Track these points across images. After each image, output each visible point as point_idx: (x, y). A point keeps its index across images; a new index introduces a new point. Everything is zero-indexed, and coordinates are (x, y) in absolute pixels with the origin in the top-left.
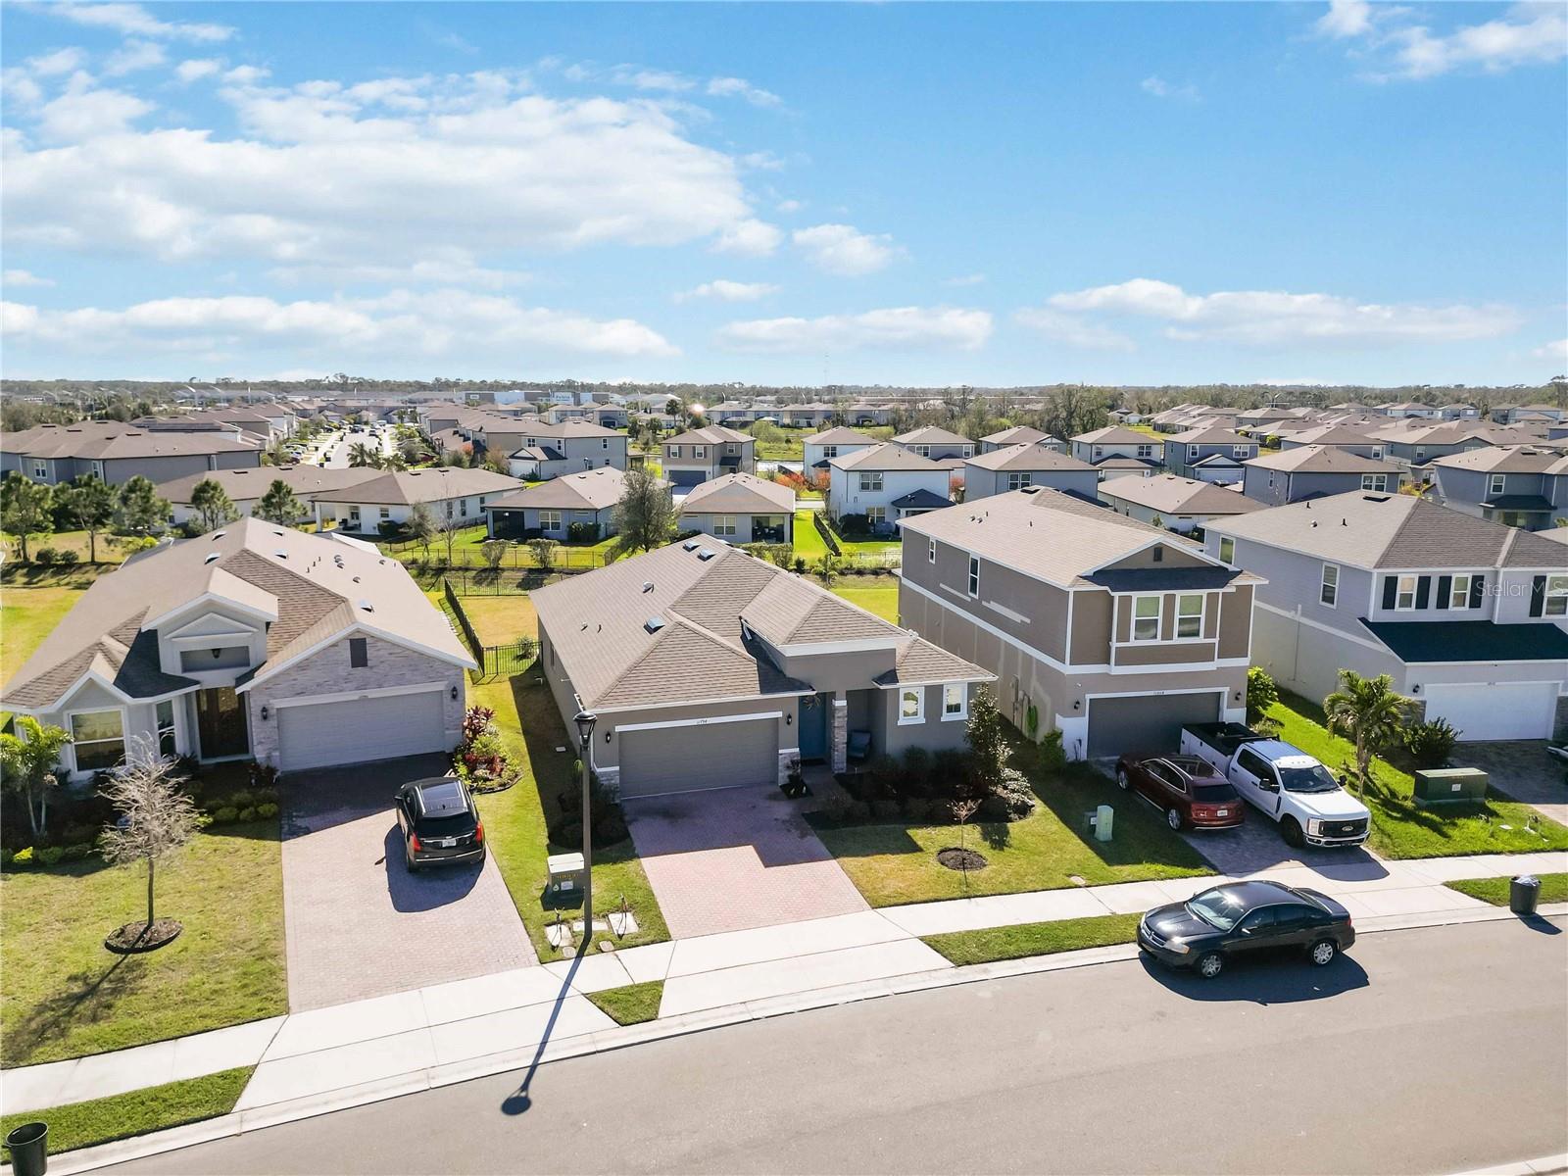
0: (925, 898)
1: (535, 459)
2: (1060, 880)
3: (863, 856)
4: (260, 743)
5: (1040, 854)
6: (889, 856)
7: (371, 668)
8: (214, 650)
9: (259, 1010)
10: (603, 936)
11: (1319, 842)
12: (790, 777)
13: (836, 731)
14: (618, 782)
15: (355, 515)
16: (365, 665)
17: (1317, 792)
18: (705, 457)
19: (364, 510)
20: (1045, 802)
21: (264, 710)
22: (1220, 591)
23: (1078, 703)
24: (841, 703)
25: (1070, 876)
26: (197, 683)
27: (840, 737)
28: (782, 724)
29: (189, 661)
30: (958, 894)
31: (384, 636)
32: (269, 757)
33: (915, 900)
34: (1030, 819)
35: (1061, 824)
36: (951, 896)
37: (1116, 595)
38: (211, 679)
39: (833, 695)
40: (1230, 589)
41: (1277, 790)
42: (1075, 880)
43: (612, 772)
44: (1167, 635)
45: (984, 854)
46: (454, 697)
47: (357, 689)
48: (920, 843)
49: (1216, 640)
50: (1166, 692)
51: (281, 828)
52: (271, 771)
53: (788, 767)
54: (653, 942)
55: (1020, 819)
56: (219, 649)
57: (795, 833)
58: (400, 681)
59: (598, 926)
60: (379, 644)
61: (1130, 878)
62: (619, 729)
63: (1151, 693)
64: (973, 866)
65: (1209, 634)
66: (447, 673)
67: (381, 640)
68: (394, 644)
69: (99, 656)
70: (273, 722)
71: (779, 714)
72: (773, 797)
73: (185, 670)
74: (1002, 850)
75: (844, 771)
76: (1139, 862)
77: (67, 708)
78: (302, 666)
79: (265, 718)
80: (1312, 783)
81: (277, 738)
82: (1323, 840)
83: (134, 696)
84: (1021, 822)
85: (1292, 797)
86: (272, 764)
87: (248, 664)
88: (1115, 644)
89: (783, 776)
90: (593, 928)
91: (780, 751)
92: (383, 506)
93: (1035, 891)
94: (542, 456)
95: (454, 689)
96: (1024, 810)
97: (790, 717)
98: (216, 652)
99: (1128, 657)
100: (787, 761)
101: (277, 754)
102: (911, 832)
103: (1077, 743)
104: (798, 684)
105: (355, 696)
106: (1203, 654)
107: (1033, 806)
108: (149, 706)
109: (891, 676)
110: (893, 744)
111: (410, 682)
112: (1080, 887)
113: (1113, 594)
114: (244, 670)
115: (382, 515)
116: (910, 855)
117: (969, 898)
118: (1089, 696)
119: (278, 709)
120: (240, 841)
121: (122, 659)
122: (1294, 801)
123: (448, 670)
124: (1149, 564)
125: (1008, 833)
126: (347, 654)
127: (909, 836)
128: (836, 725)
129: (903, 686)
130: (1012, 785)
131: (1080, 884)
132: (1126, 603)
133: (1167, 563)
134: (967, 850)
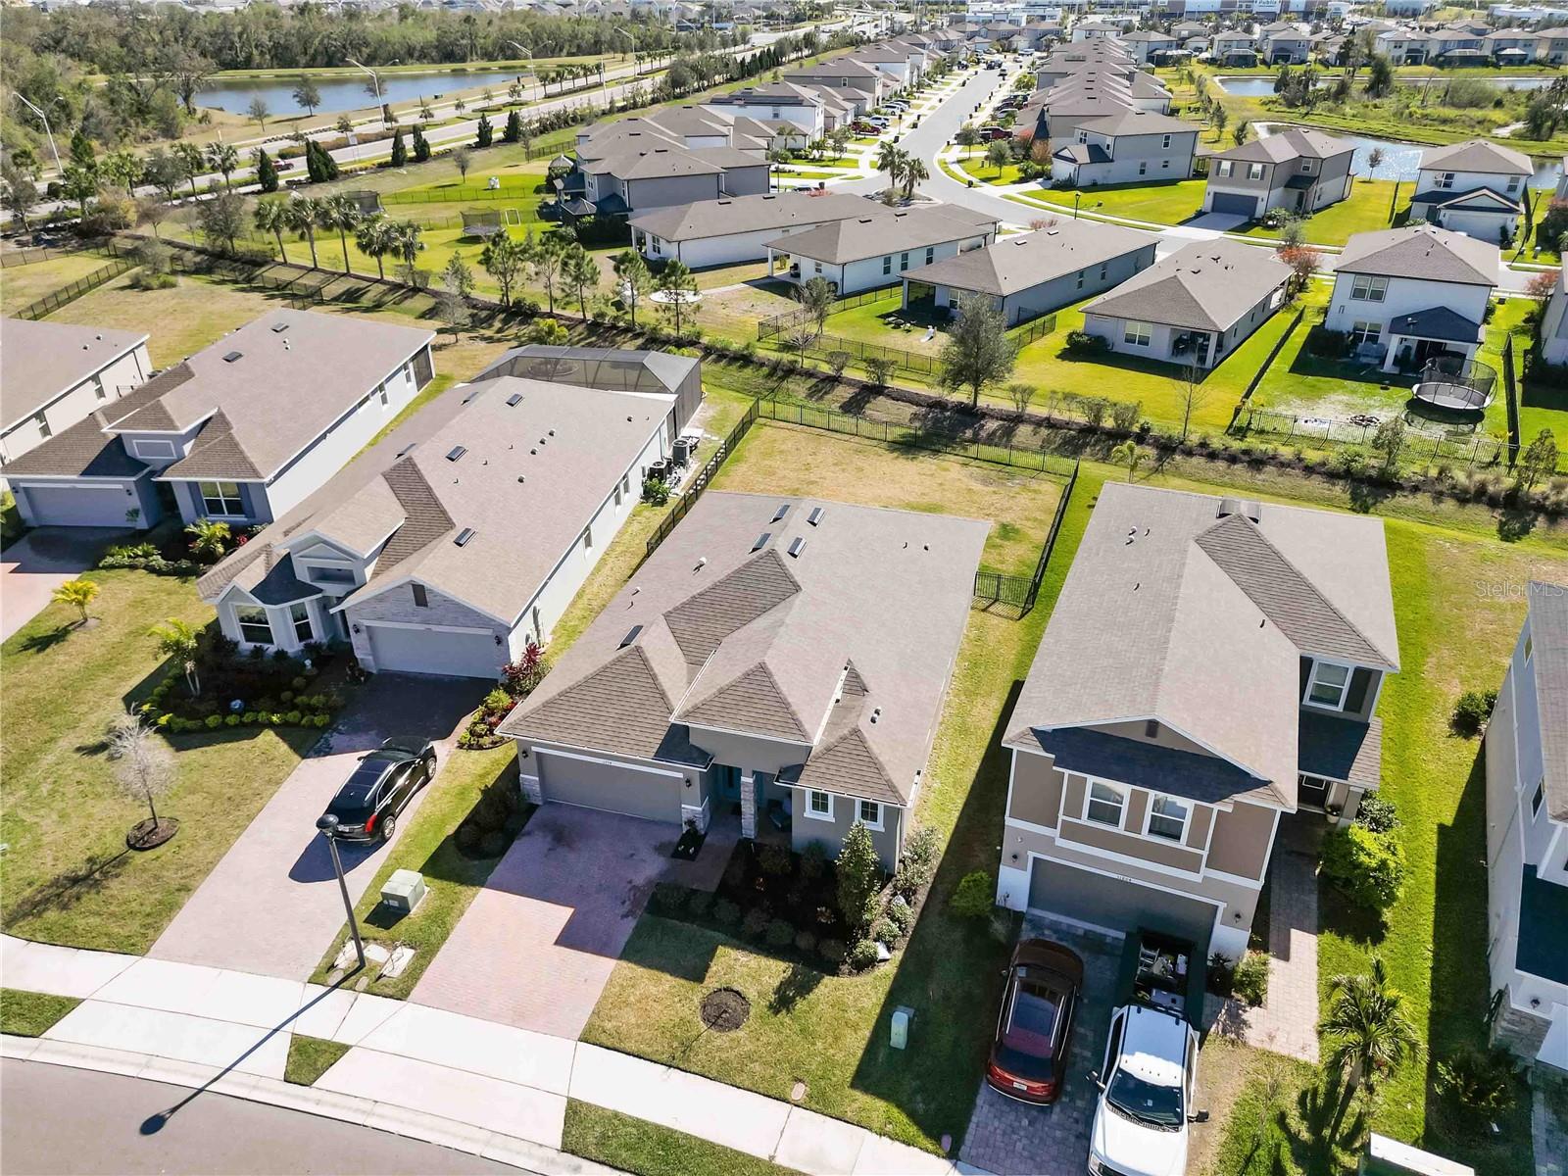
0: (630, 1048)
1: (1074, 161)
2: (782, 1082)
3: (644, 966)
5: (807, 1034)
7: (432, 609)
9: (134, 943)
10: (370, 971)
13: (743, 803)
14: (531, 792)
16: (426, 606)
18: (1262, 178)
19: (803, 260)
21: (357, 626)
22: (1216, 807)
23: (1016, 856)
24: (747, 780)
25: (800, 1080)
26: (319, 591)
27: (748, 808)
28: (683, 784)
29: (318, 573)
30: (665, 1057)
32: (363, 660)
34: (861, 979)
37: (1067, 772)
38: (331, 590)
39: (738, 771)
40: (1226, 806)
41: (1097, 1094)
42: (799, 1092)
43: (533, 781)
44: (1134, 825)
45: (752, 1012)
46: (498, 643)
47: (423, 622)
48: (711, 970)
49: (1205, 852)
50: (1133, 881)
51: (317, 742)
54: (391, 997)
55: (850, 974)
56: (334, 569)
58: (455, 623)
62: (534, 749)
63: (1115, 876)
64: (726, 1024)
65: (1196, 840)
66: (492, 623)
67: (435, 592)
68: (443, 596)
70: (363, 636)
71: (678, 776)
73: (312, 581)
74: (778, 1013)
75: (753, 837)
79: (357, 631)
80: (1149, 1103)
81: (369, 646)
83: (264, 603)
84: (845, 978)
85: (1104, 1109)
87: (353, 584)
88: (1062, 815)
91: (683, 806)
92: (820, 262)
95: (499, 637)
96: (866, 963)
97: (690, 780)
99: (1079, 834)
100: (689, 817)
102: (719, 952)
105: (422, 627)
106: (1190, 863)
107: (883, 961)
109: (796, 773)
110: (799, 833)
111: (461, 625)
112: (788, 1102)
113: (1059, 769)
114: (353, 587)
115: (816, 270)
116: (684, 983)
117: (670, 1067)
118: (1033, 854)
119: (367, 627)
120: (283, 749)
124: (1140, 736)
125: (812, 990)
126: (411, 596)
127: (713, 957)
129: (810, 783)
131: (793, 1097)
132: (1078, 784)
133: (1162, 742)
134: (744, 998)
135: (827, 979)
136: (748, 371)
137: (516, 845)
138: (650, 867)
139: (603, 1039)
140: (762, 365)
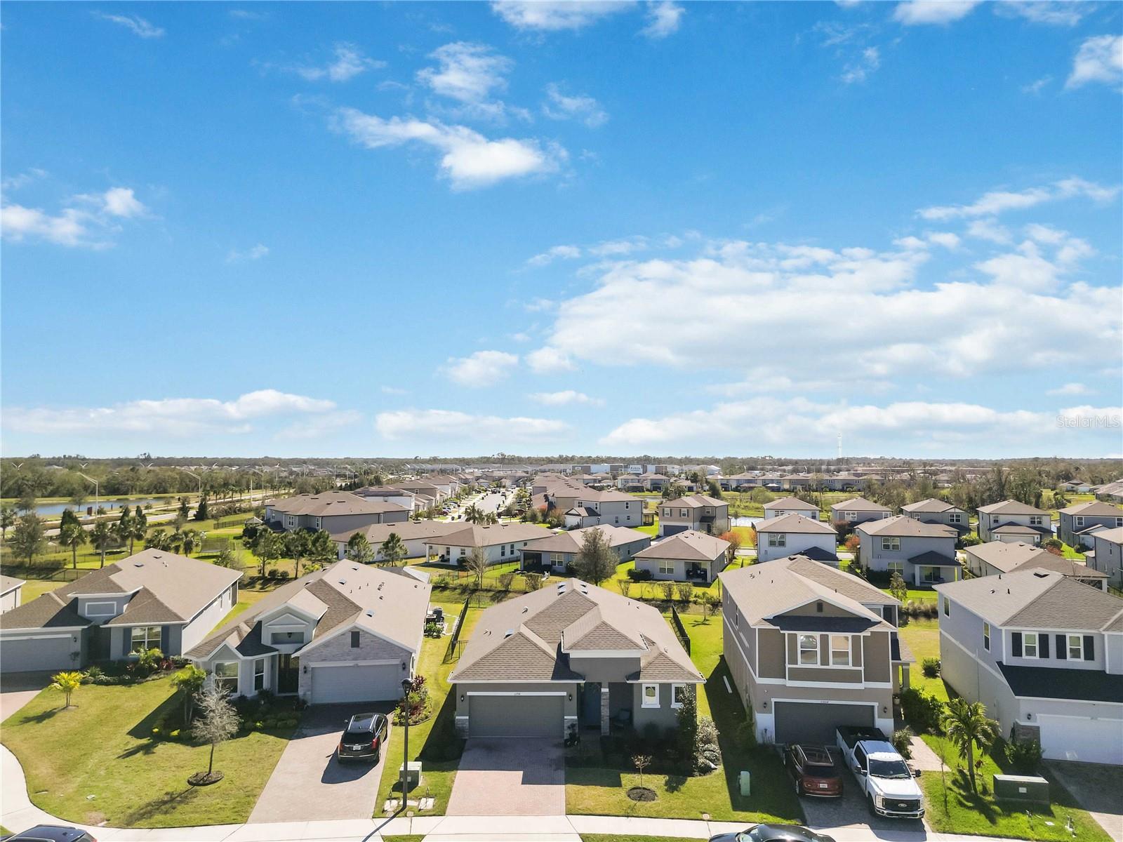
0: (601, 813)
1: (579, 515)
2: (694, 814)
3: (583, 785)
4: (302, 686)
5: (695, 798)
6: (599, 787)
7: (362, 648)
8: (289, 633)
9: (234, 820)
10: (411, 809)
11: (883, 813)
12: (570, 734)
13: (602, 708)
14: (468, 725)
15: (448, 553)
16: (358, 646)
17: (892, 778)
18: (688, 516)
19: (452, 549)
20: (726, 768)
21: (305, 668)
22: (862, 634)
23: (765, 704)
24: (605, 690)
25: (704, 813)
26: (277, 650)
27: (605, 712)
28: (567, 702)
29: (276, 638)
30: (623, 813)
31: (368, 631)
32: (305, 694)
33: (594, 813)
34: (708, 776)
35: (725, 782)
36: (617, 814)
37: (786, 632)
38: (284, 649)
39: (600, 684)
40: (867, 633)
41: (865, 774)
42: (706, 816)
43: (465, 719)
44: (825, 661)
45: (658, 793)
46: (404, 669)
47: (353, 660)
48: (623, 782)
49: (862, 668)
50: (830, 702)
51: (294, 733)
52: (304, 702)
53: (569, 728)
54: (434, 815)
55: (700, 775)
56: (291, 633)
57: (554, 767)
58: (376, 657)
59: (409, 803)
60: (367, 635)
61: (741, 820)
62: (469, 694)
63: (819, 702)
64: (647, 799)
65: (857, 663)
66: (401, 654)
67: (368, 633)
68: (374, 636)
69: (236, 633)
70: (309, 675)
71: (564, 694)
72: (557, 746)
73: (272, 644)
74: (673, 792)
75: (608, 734)
76: (754, 811)
77: (215, 659)
78: (326, 645)
79: (305, 672)
80: (892, 772)
81: (310, 683)
82: (885, 812)
83: (244, 655)
84: (699, 778)
85: (872, 780)
86: (305, 699)
87: (302, 642)
88: (788, 666)
89: (567, 732)
90: (408, 804)
91: (565, 717)
92: (463, 548)
93: (673, 819)
94: (584, 513)
95: (404, 664)
96: (706, 770)
97: (570, 696)
98: (290, 634)
99: (798, 675)
100: (569, 724)
101: (309, 693)
102: (622, 775)
103: (764, 732)
104: (575, 675)
105: (351, 664)
106: (853, 677)
107: (716, 769)
108: (252, 660)
109: (637, 675)
110: (638, 720)
111: (380, 658)
112: (704, 820)
113: (782, 632)
114: (302, 645)
115: (462, 553)
116: (611, 788)
117: (628, 816)
118: (773, 700)
119: (312, 668)
120: (272, 738)
121: (245, 635)
122: (872, 783)
123: (401, 653)
124: (814, 613)
125: (684, 783)
126: (349, 640)
127: (620, 778)
128: (602, 704)
129: (644, 681)
130: (707, 754)
131: (705, 819)
132: (793, 639)
133: (826, 613)
134: (649, 790)
135: (689, 779)
136: (447, 593)
137: (464, 754)
138: (557, 753)
139: (581, 812)
140: (455, 589)
